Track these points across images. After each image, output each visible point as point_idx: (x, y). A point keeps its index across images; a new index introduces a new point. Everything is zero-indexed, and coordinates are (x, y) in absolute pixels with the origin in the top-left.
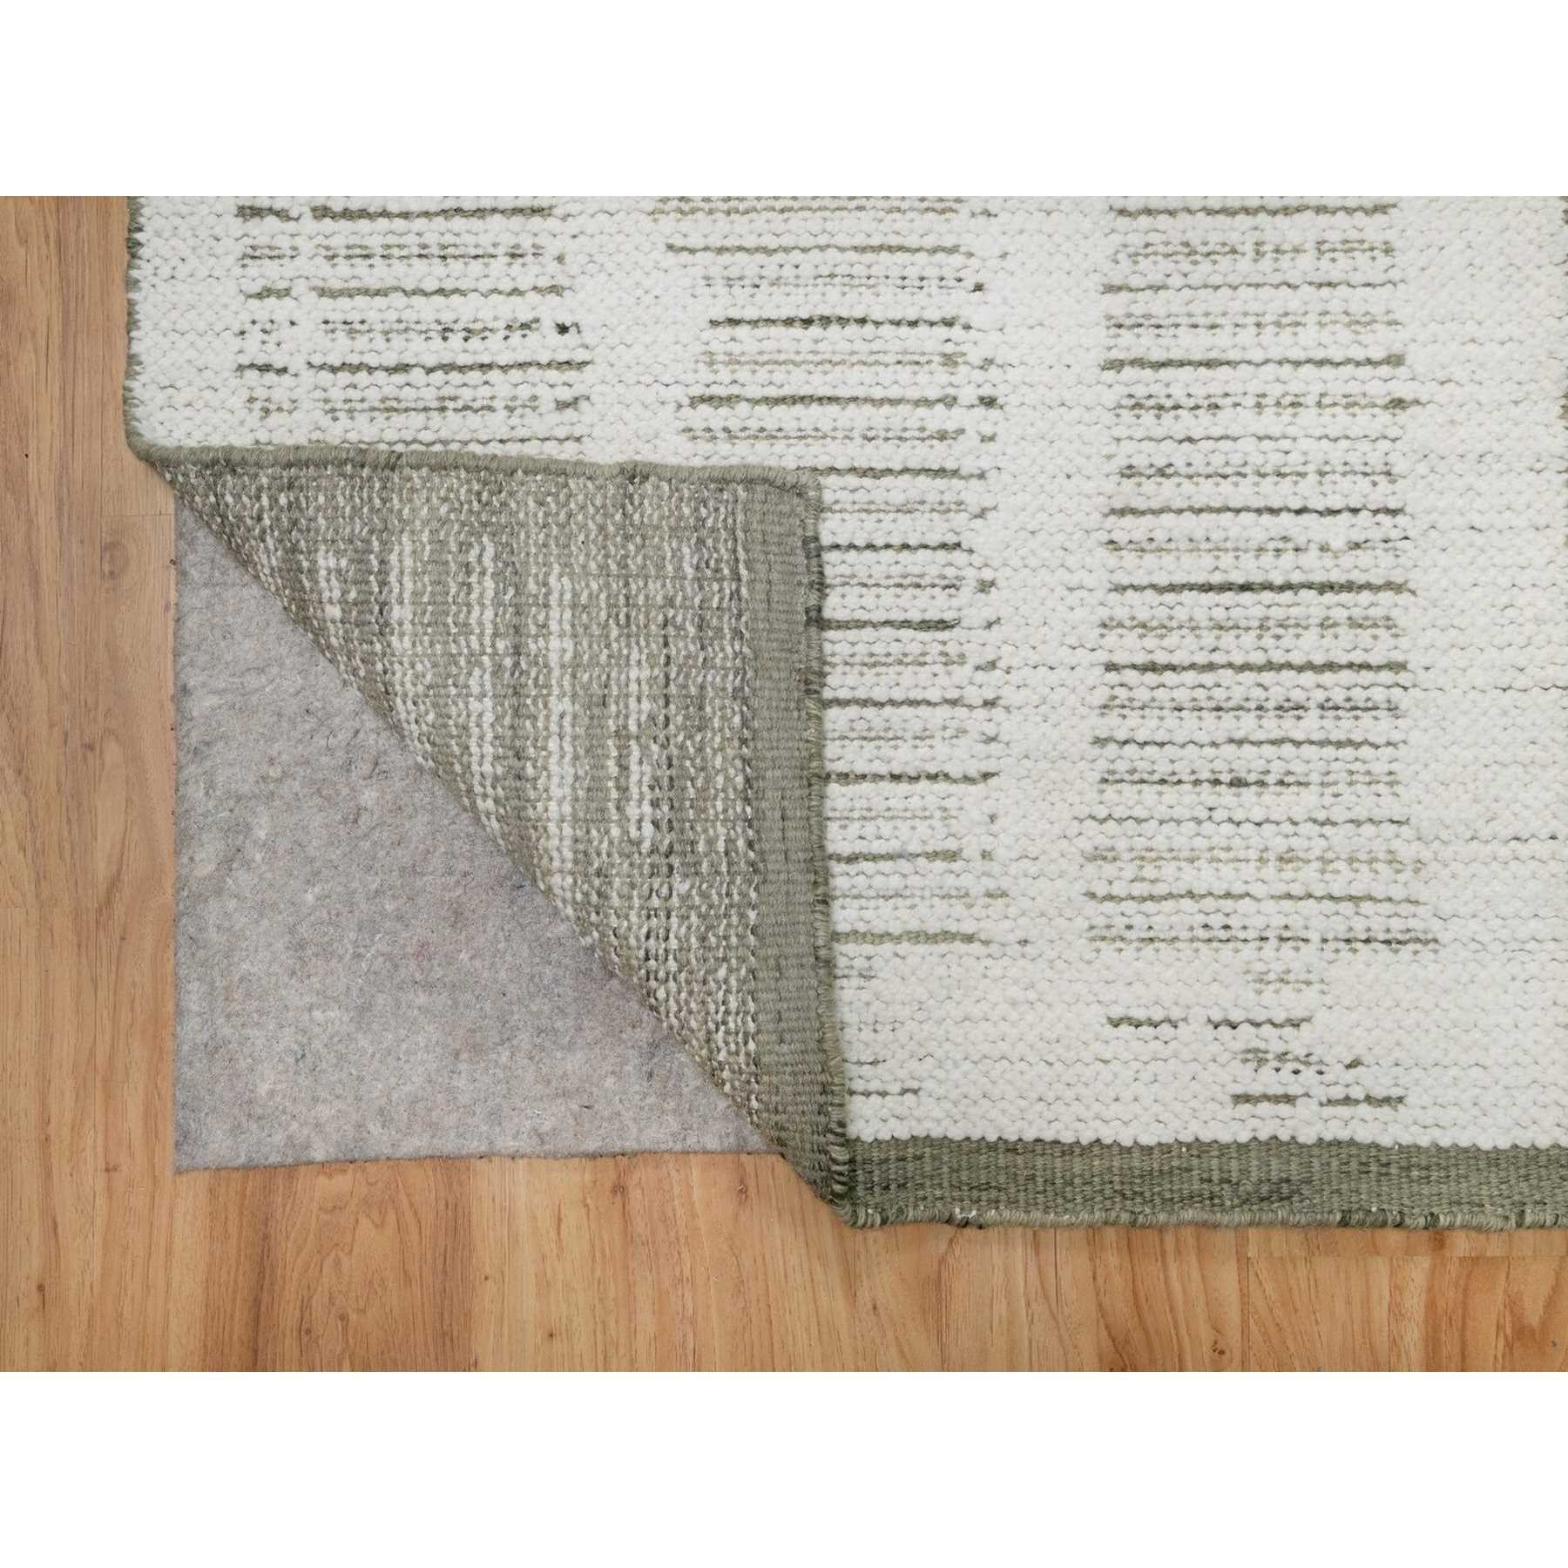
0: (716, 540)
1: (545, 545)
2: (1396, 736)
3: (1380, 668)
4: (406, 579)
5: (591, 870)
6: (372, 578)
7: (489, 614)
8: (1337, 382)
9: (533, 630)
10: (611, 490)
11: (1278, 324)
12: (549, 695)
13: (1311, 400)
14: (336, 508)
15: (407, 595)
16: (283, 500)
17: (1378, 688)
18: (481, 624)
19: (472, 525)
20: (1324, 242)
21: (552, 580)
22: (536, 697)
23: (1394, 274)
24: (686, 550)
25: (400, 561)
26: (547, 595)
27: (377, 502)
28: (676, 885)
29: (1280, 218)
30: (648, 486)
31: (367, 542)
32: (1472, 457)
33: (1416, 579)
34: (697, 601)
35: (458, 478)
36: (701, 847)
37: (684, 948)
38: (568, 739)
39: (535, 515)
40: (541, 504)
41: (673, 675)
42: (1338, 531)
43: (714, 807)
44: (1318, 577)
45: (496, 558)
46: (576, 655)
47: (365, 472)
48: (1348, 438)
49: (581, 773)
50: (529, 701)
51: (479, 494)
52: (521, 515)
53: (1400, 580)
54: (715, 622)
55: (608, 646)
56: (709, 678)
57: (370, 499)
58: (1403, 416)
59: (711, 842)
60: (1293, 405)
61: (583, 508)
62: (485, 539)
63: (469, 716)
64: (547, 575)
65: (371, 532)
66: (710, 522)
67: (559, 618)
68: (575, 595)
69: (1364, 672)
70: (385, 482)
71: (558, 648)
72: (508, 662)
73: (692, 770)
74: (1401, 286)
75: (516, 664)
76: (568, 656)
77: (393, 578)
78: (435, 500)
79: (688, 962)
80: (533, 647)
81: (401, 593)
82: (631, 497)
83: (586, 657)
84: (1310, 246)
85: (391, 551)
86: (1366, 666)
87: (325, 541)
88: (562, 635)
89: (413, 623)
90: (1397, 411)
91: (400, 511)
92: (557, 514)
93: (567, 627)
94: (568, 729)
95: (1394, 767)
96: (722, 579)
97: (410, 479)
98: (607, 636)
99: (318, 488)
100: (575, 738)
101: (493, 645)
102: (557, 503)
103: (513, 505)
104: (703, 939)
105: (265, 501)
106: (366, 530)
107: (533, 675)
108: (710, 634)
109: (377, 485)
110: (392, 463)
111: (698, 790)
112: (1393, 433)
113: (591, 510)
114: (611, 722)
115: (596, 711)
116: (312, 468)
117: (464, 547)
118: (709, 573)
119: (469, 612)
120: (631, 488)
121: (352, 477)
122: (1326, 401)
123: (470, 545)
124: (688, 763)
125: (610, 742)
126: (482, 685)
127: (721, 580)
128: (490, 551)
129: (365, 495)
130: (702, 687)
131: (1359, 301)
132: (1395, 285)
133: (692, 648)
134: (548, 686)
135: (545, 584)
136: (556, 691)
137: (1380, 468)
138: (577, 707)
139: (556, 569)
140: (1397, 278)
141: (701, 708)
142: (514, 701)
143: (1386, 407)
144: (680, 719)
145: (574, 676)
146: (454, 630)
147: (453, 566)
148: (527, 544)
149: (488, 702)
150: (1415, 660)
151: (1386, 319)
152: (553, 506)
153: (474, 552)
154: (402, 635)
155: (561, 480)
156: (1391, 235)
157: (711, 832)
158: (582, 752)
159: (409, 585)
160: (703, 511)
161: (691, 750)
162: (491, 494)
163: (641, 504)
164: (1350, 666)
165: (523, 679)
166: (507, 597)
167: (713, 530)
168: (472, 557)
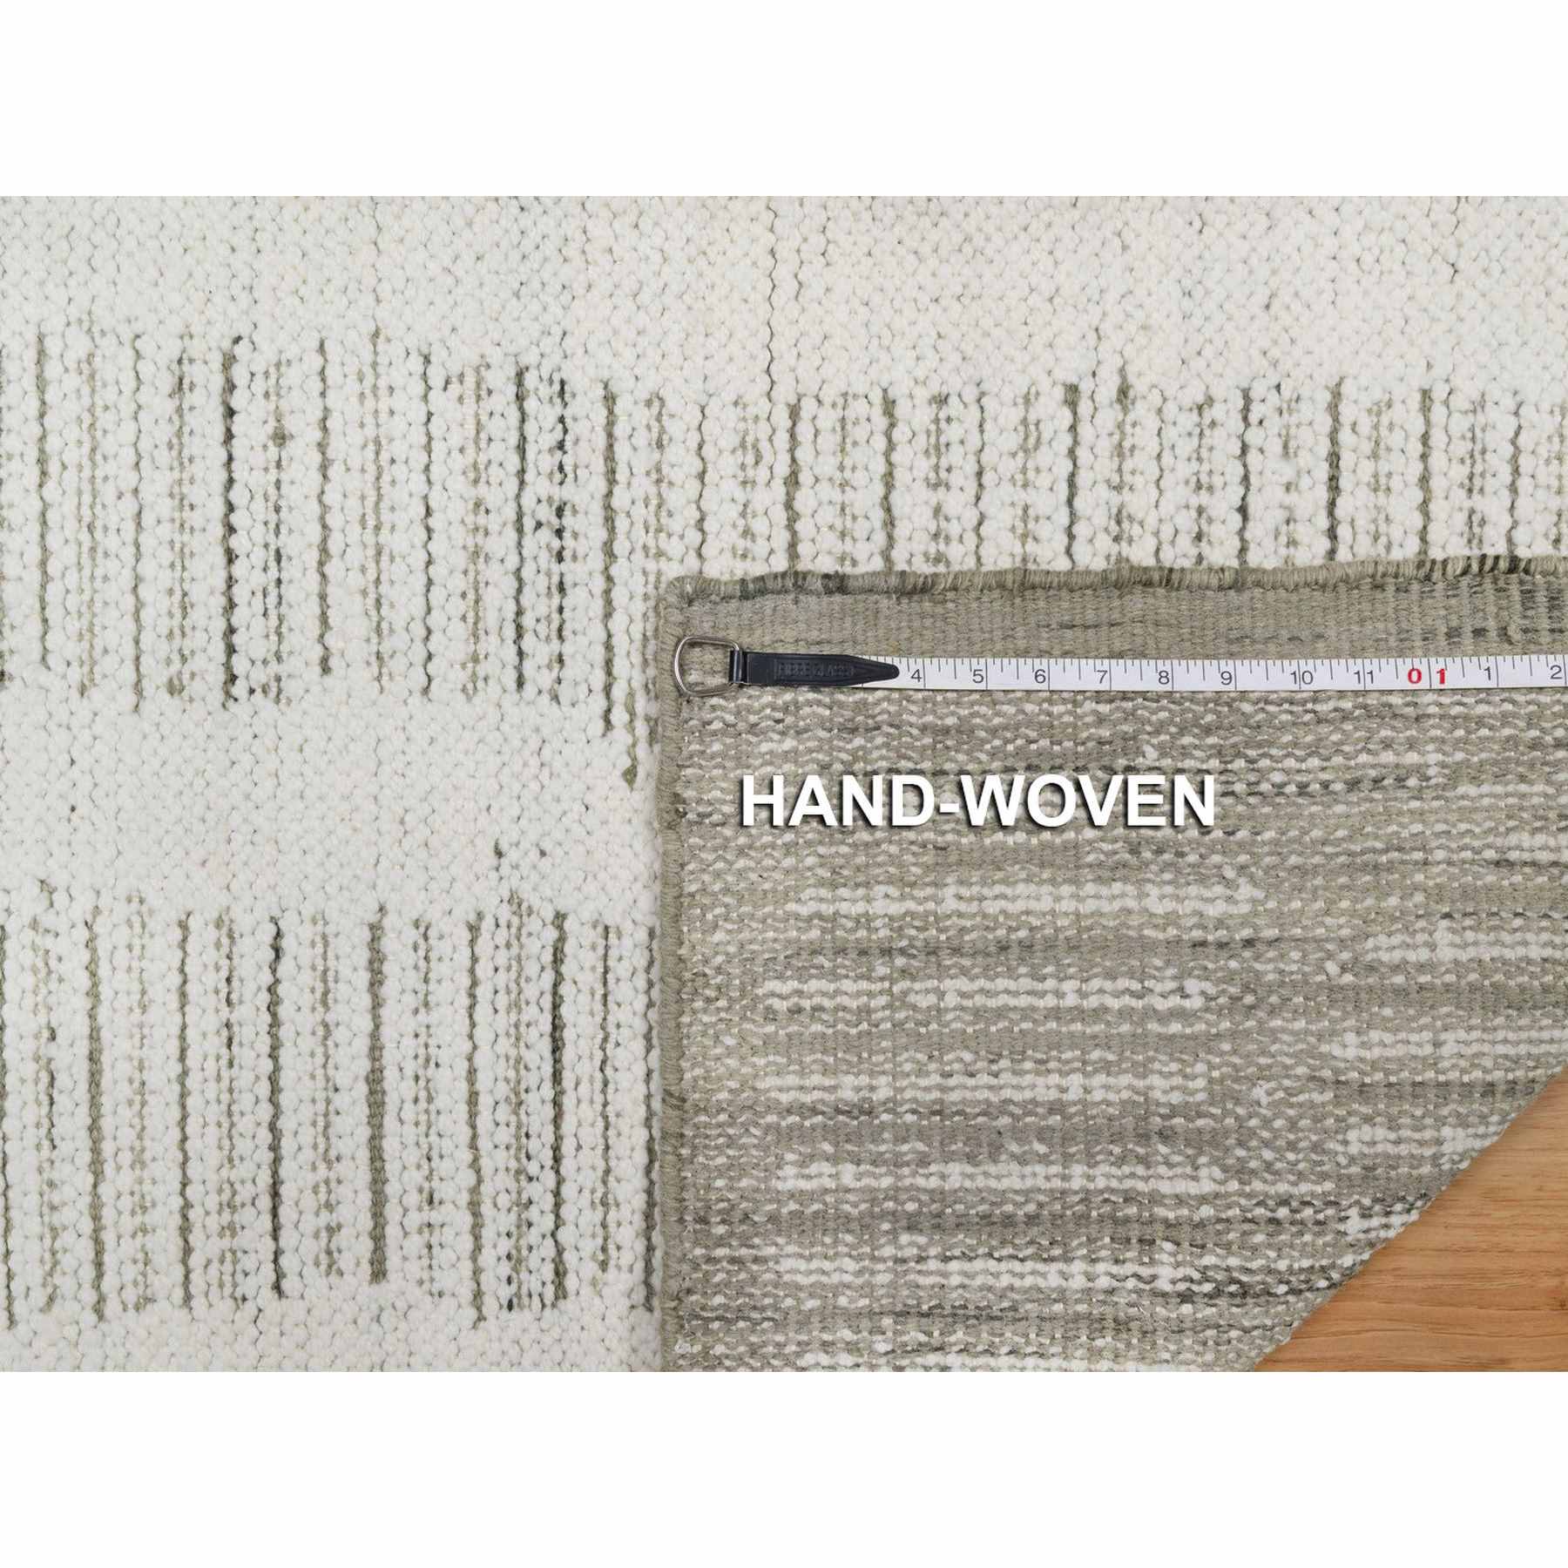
0: (749, 710)
1: (764, 921)
2: (1509, 403)
3: (1428, 422)
4: (807, 1083)
5: (1133, 860)
6: (807, 1123)
7: (847, 985)
8: (1097, 466)
9: (862, 933)
10: (694, 840)
11: (1024, 536)
12: (935, 914)
13: (1115, 499)
14: (730, 1167)
15: (828, 1082)
16: (721, 1230)
17: (1451, 425)
18: (859, 994)
19: (745, 1008)
20: (927, 479)
21: (805, 911)
22: (940, 931)
23: (970, 394)
24: (765, 747)
25: (789, 1089)
26: (821, 917)
27: (723, 1117)
28: (1149, 763)
29: (897, 533)
30: (689, 794)
31: (768, 1129)
32: (1187, 304)
33: (1326, 376)
34: (823, 734)
35: (690, 1025)
36: (1105, 733)
37: (1219, 752)
38: (986, 892)
39: (729, 932)
40: (716, 927)
41: (911, 765)
42: (1269, 468)
43: (1061, 715)
44: (1323, 494)
45: (780, 977)
46: (890, 882)
47: (689, 1133)
48: (1159, 456)
49: (1023, 875)
50: (943, 937)
51: (708, 1000)
52: (732, 949)
53: (1328, 397)
54: (848, 714)
55: (878, 844)
56: (913, 719)
57: (719, 1125)
58: (1139, 386)
59: (1101, 720)
60: (1119, 522)
61: (718, 875)
62: (760, 992)
63: (963, 1009)
64: (797, 917)
65: (756, 1124)
66: (730, 718)
67: (850, 904)
68: (821, 883)
69: (1432, 442)
70: (698, 1110)
71: (885, 904)
72: (900, 961)
73: (1019, 742)
74: (985, 387)
75: (902, 952)
76: (893, 891)
77: (807, 1099)
78: (718, 1051)
79: (1234, 746)
80: (882, 933)
81: (824, 1089)
82: (702, 816)
83: (892, 870)
84: (934, 497)
85: (778, 1102)
86: (1425, 439)
87: (766, 1180)
88: (869, 900)
89: (857, 1075)
90: (1131, 394)
91: (731, 1091)
92: (726, 906)
93: (861, 892)
94: (975, 889)
95: (1546, 407)
96: (796, 703)
97: (695, 1080)
98: (867, 844)
99: (708, 1188)
100: (983, 882)
101: (882, 979)
102: (714, 906)
103: (720, 959)
104: (1208, 731)
105: (720, 1252)
106: (753, 1130)
107: (913, 932)
108: (860, 718)
109: (703, 1118)
110: (676, 1100)
111: (1042, 736)
112: (1155, 399)
113: (720, 865)
114: (964, 841)
115: (953, 858)
116: (685, 1195)
117: (770, 1015)
118: (789, 720)
119: (844, 1009)
120: (690, 816)
121: (694, 1148)
122: (1116, 479)
123: (769, 1009)
124: (1010, 747)
125: (987, 841)
126: (927, 991)
127: (798, 707)
128: (773, 985)
129: (714, 1132)
130: (924, 729)
131: (1002, 439)
132: (983, 394)
133: (879, 740)
134: (927, 913)
135: (810, 919)
136: (931, 906)
137: (1195, 417)
138: (949, 880)
139: (792, 907)
140: (975, 392)
141: (946, 731)
142: (944, 953)
143: (1125, 410)
144: (961, 757)
145: (913, 885)
146: (864, 1026)
147: (794, 1028)
148: (764, 941)
149: (948, 984)
150: (1418, 379)
151: (1021, 407)
152: (718, 911)
153: (777, 1004)
154: (872, 1089)
155: (686, 901)
156: (922, 394)
157: (1089, 719)
158: (999, 875)
159: (816, 1079)
160: (717, 725)
161: (997, 742)
162: (707, 985)
163: (710, 803)
164: (1424, 457)
165: (919, 944)
166: (827, 964)
167: (738, 714)
168: (781, 1006)
